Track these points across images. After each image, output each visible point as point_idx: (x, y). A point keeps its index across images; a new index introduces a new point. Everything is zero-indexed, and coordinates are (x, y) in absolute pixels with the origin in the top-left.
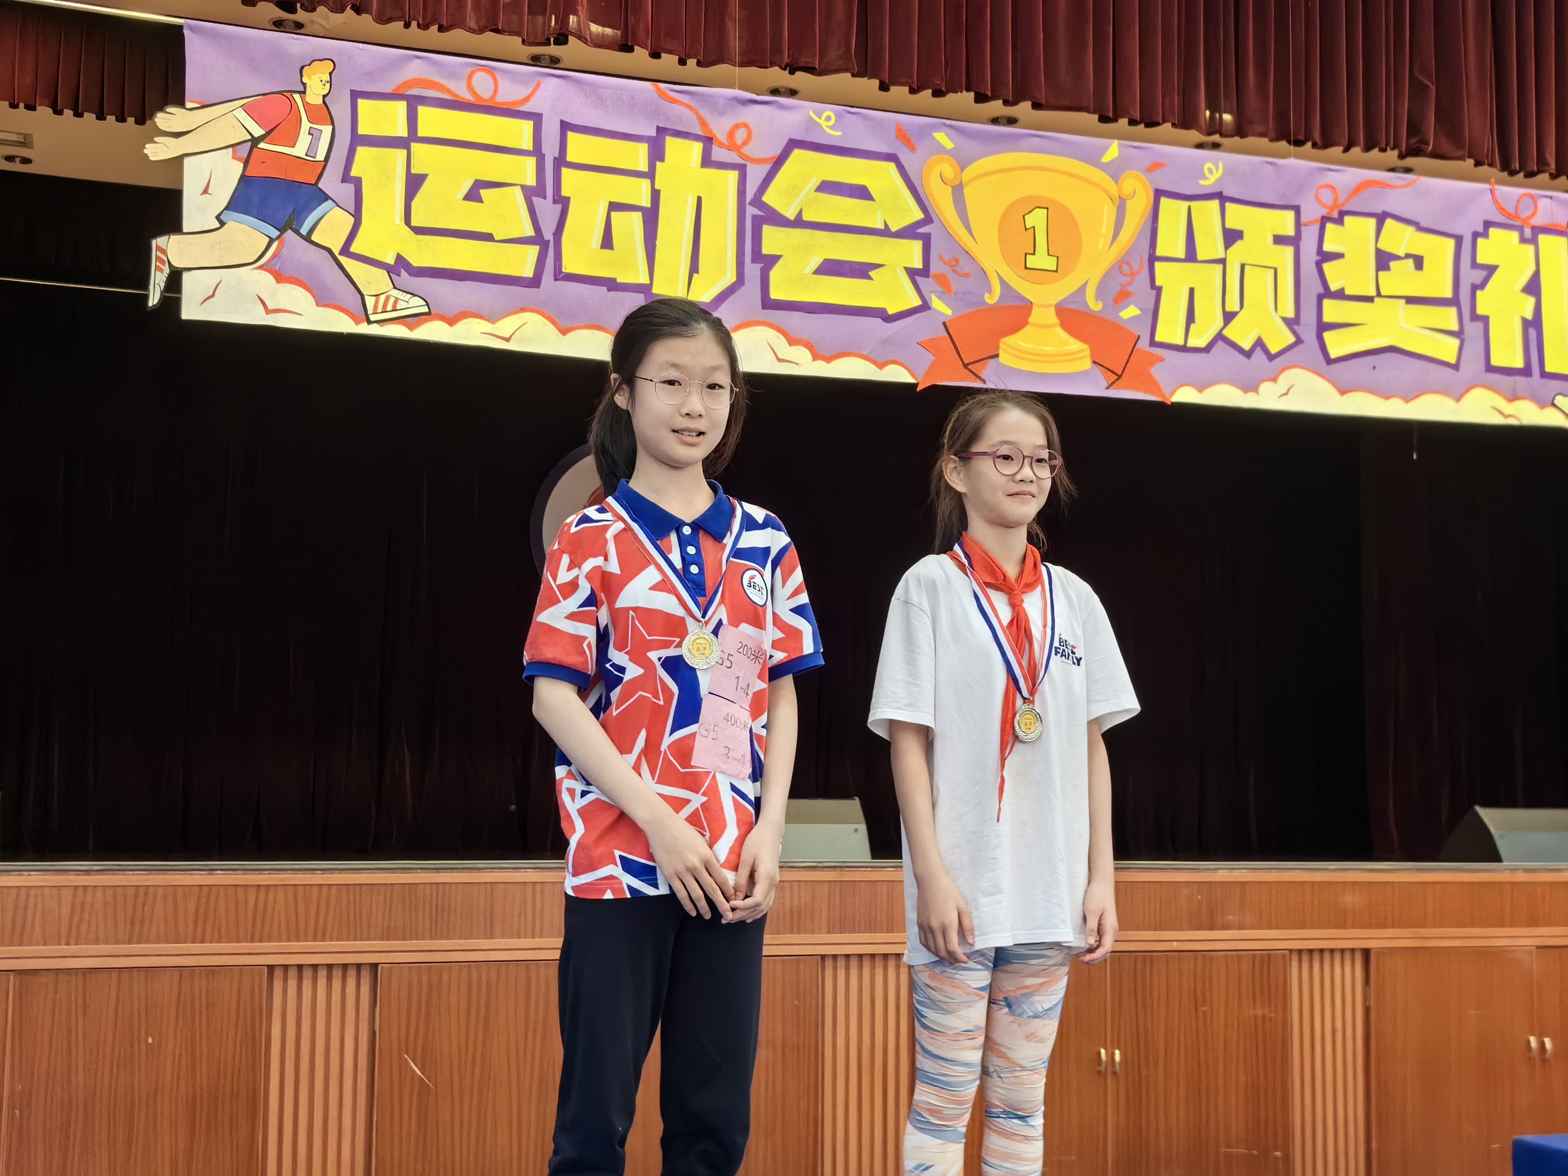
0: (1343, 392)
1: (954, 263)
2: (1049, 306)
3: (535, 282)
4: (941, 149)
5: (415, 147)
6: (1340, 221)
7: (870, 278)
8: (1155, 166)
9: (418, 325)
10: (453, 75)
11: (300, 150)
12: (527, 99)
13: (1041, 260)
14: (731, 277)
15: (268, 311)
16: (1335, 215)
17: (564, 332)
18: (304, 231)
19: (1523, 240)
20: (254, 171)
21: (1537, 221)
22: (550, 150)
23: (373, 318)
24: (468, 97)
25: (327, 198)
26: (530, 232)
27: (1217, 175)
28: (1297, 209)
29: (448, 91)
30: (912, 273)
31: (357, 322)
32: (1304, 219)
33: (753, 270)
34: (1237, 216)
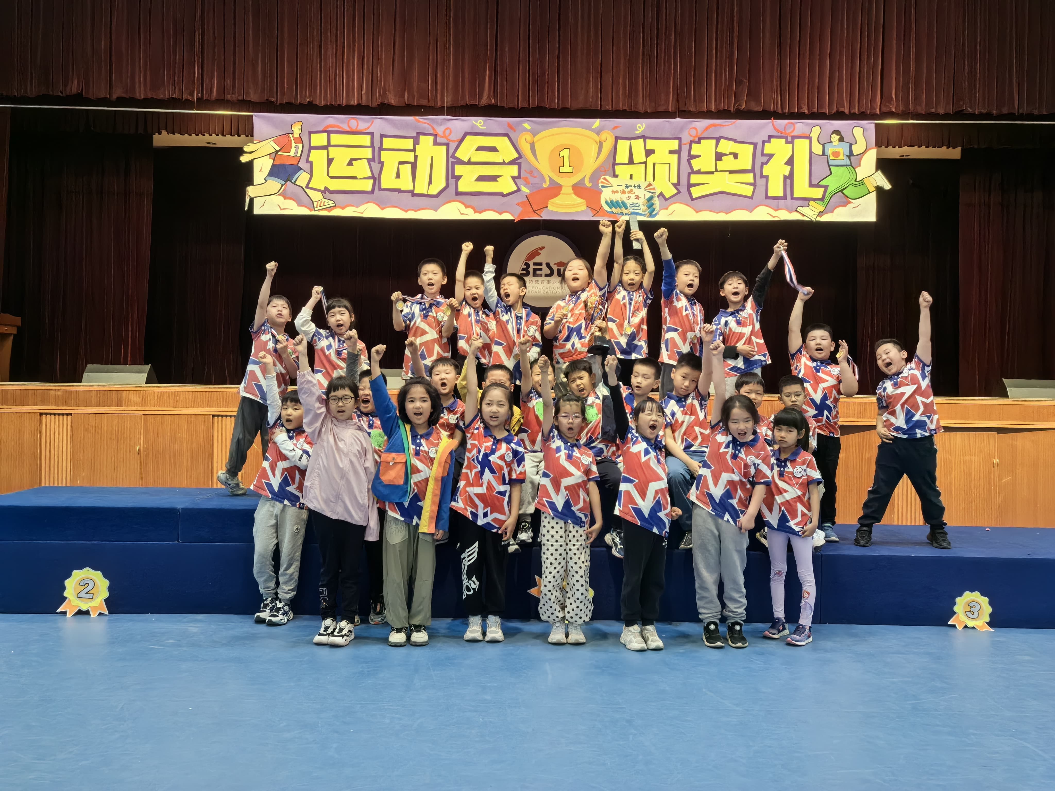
0: (697, 212)
1: (531, 173)
2: (569, 186)
3: (372, 192)
4: (526, 130)
5: (330, 148)
6: (699, 142)
7: (497, 181)
8: (616, 128)
9: (332, 210)
10: (342, 122)
11: (292, 153)
12: (368, 128)
13: (567, 169)
14: (444, 185)
15: (281, 209)
16: (697, 140)
17: (382, 209)
18: (293, 181)
19: (787, 142)
20: (278, 162)
21: (795, 133)
22: (377, 145)
23: (316, 209)
24: (347, 129)
25: (301, 169)
26: (370, 175)
27: (642, 129)
28: (680, 139)
29: (341, 128)
30: (514, 178)
31: (311, 210)
32: (683, 142)
33: (452, 182)
34: (651, 144)
